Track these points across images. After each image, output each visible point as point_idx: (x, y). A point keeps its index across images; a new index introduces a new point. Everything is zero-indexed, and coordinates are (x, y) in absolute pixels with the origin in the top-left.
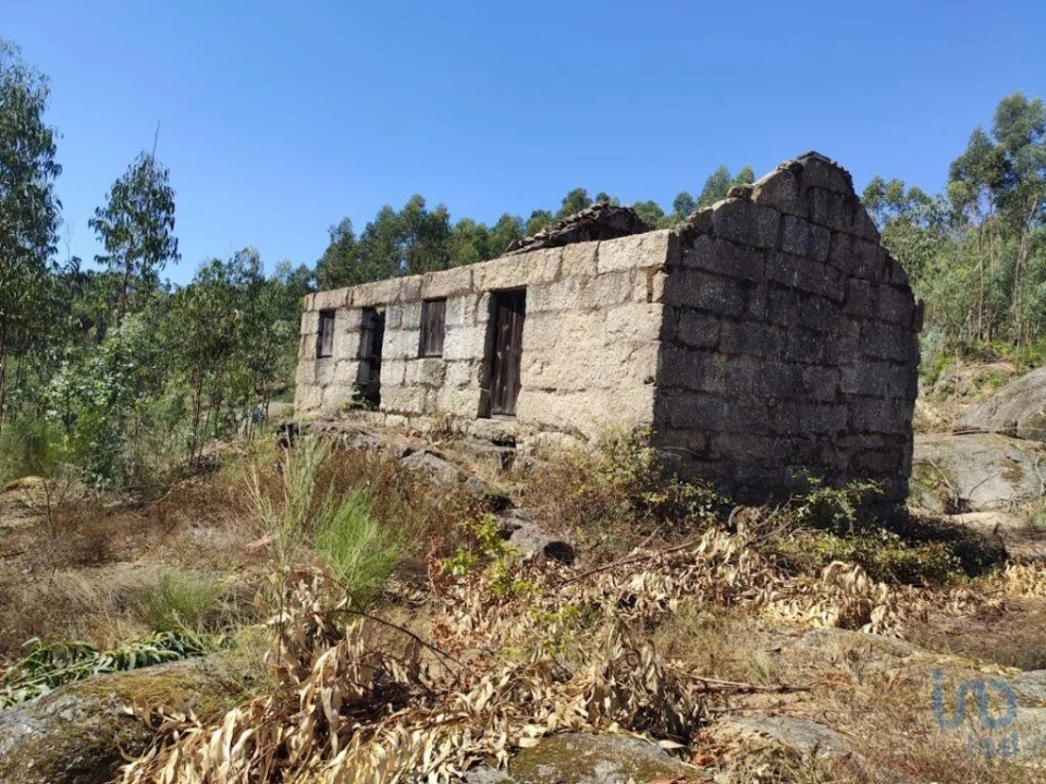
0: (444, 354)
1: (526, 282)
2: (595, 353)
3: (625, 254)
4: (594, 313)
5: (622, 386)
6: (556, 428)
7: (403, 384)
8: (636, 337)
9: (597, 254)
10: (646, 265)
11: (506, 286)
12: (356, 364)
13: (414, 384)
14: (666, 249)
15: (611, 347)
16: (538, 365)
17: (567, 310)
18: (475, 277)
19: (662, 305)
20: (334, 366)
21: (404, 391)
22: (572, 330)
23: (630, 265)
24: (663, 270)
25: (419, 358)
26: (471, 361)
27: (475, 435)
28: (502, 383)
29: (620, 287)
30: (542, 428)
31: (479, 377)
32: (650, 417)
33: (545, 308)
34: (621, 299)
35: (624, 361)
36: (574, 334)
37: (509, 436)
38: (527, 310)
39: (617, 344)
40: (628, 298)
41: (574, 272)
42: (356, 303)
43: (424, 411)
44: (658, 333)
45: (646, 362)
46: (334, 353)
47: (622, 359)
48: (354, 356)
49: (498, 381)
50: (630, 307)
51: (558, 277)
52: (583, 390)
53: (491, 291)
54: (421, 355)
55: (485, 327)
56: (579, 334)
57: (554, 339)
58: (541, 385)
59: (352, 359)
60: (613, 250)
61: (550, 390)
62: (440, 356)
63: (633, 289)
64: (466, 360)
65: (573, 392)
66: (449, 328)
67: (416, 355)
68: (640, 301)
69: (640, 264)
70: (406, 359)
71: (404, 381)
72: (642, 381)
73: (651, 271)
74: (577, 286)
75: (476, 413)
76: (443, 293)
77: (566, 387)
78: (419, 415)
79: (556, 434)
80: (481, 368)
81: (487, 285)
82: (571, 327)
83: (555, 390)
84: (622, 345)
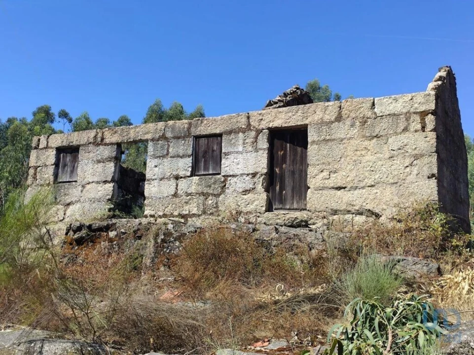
0: (222, 171)
1: (307, 122)
2: (380, 163)
3: (399, 105)
4: (375, 139)
5: (407, 181)
6: (349, 212)
7: (175, 195)
8: (416, 152)
9: (373, 104)
10: (418, 111)
11: (284, 125)
12: (112, 185)
13: (188, 194)
14: (434, 101)
15: (395, 158)
16: (325, 174)
17: (350, 138)
18: (251, 121)
19: (435, 133)
20: (80, 188)
21: (177, 200)
22: (356, 150)
23: (404, 111)
24: (432, 114)
25: (191, 176)
26: (254, 175)
27: (265, 223)
28: (282, 189)
29: (398, 123)
30: (335, 212)
31: (262, 185)
32: (435, 197)
33: (328, 138)
34: (399, 130)
35: (407, 166)
36: (358, 153)
37: (302, 221)
38: (310, 139)
39: (400, 157)
40: (406, 130)
41: (353, 115)
42: (107, 141)
43: (204, 212)
44: (435, 149)
45: (428, 166)
46: (79, 179)
47: (406, 165)
48: (109, 179)
49: (278, 188)
50: (407, 134)
51: (339, 118)
52: (372, 186)
53: (269, 129)
54: (193, 174)
55: (267, 152)
56: (363, 152)
57: (340, 157)
58: (332, 185)
59: (105, 182)
60: (387, 103)
61: (339, 188)
62: (219, 174)
63: (409, 124)
64: (248, 175)
65: (363, 188)
66: (226, 154)
67: (189, 174)
68: (416, 131)
69: (412, 110)
70: (177, 178)
71: (176, 193)
72: (426, 177)
73: (423, 114)
74: (358, 124)
75: (264, 209)
76: (218, 131)
77: (355, 185)
78: (199, 216)
79: (348, 216)
80: (263, 179)
81: (264, 125)
82: (355, 148)
83: (344, 188)
84: (404, 157)
